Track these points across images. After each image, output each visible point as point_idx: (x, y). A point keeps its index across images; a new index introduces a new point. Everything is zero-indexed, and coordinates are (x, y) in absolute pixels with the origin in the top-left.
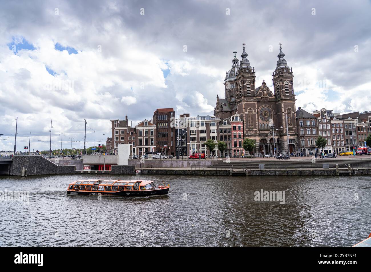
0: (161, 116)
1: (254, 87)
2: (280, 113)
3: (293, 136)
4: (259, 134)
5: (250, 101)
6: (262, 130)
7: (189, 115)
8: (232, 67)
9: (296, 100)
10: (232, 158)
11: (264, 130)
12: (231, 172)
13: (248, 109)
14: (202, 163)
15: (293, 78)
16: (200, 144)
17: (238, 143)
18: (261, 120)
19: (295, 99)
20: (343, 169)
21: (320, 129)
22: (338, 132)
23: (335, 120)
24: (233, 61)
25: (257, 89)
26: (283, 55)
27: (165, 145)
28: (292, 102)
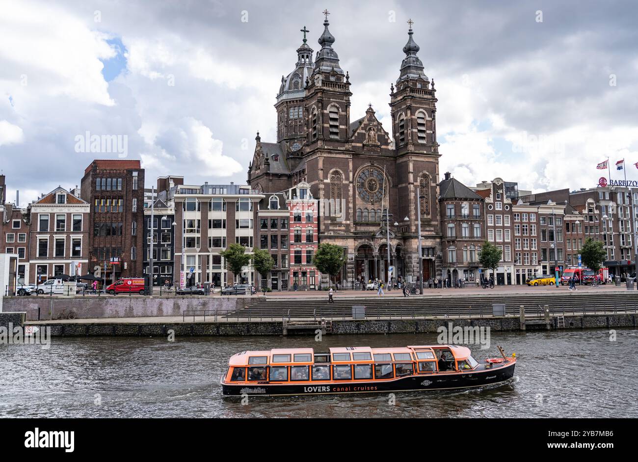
0: (104, 180)
1: (346, 118)
2: (404, 185)
3: (432, 240)
4: (355, 233)
5: (336, 153)
6: (361, 224)
7: (182, 180)
8: (297, 65)
9: (441, 155)
10: (290, 290)
11: (367, 224)
12: (285, 325)
13: (331, 171)
14: (213, 305)
15: (436, 103)
16: (208, 256)
17: (304, 255)
18: (360, 199)
19: (439, 154)
20: (534, 317)
21: (489, 225)
22: (527, 233)
23: (520, 206)
24: (298, 51)
25: (354, 123)
26: (416, 49)
27: (113, 256)
28: (431, 160)
